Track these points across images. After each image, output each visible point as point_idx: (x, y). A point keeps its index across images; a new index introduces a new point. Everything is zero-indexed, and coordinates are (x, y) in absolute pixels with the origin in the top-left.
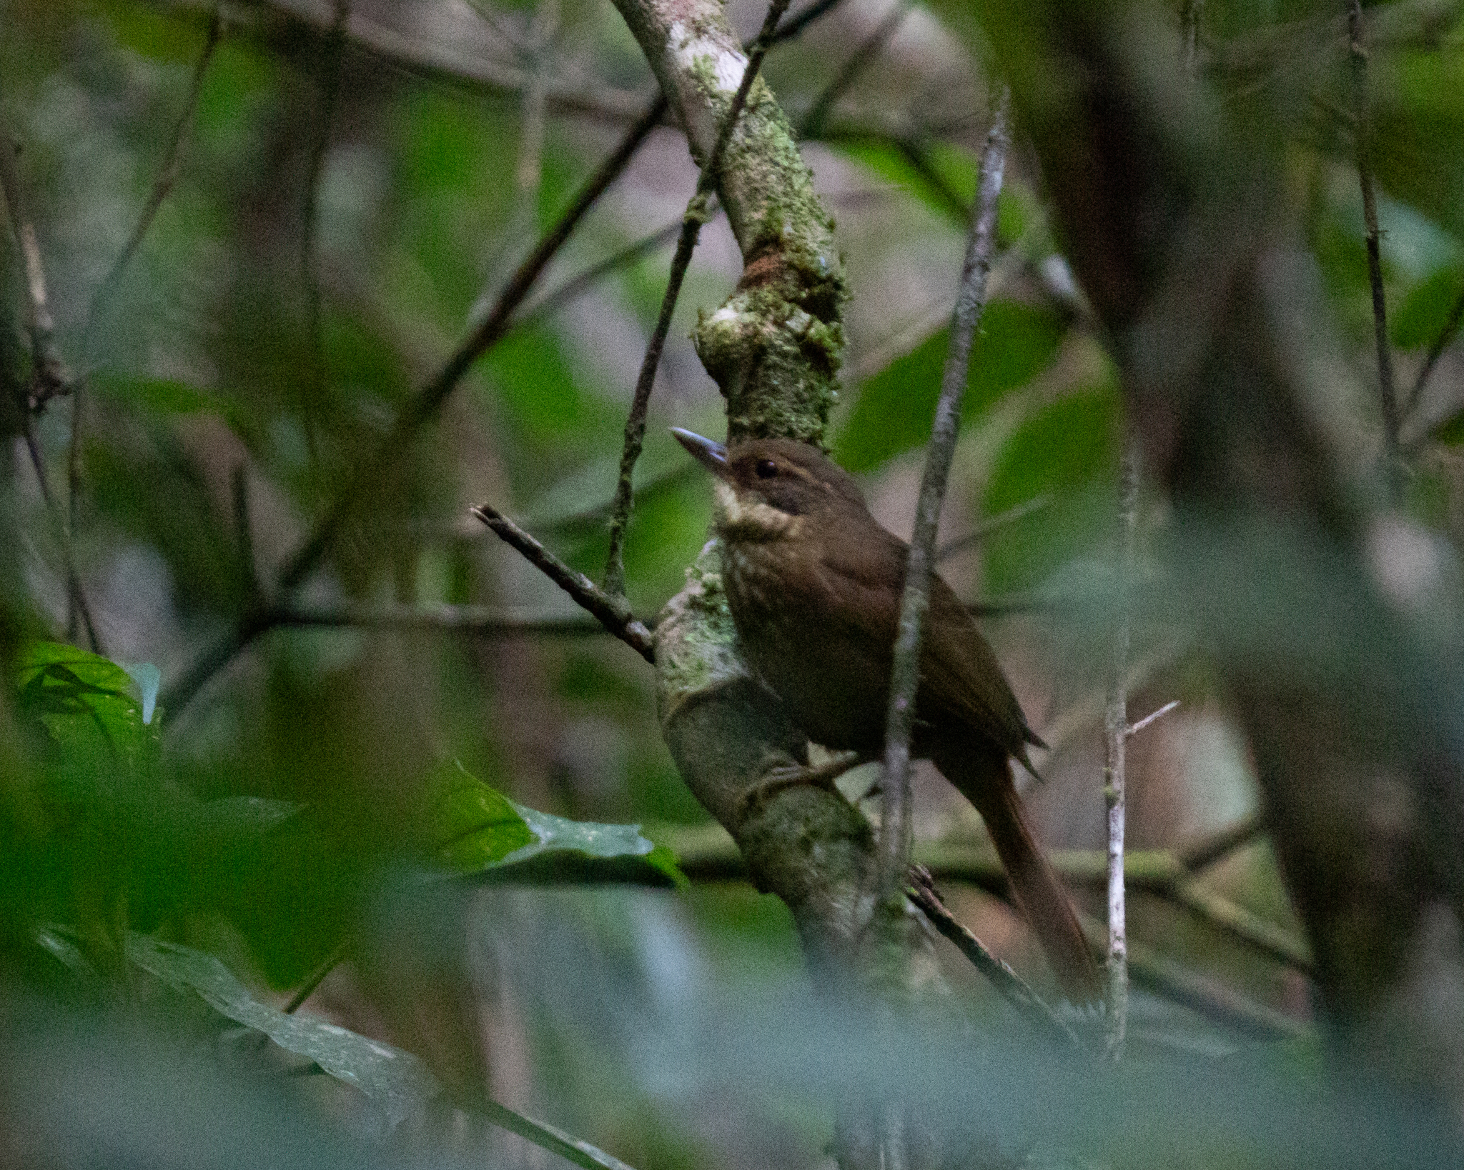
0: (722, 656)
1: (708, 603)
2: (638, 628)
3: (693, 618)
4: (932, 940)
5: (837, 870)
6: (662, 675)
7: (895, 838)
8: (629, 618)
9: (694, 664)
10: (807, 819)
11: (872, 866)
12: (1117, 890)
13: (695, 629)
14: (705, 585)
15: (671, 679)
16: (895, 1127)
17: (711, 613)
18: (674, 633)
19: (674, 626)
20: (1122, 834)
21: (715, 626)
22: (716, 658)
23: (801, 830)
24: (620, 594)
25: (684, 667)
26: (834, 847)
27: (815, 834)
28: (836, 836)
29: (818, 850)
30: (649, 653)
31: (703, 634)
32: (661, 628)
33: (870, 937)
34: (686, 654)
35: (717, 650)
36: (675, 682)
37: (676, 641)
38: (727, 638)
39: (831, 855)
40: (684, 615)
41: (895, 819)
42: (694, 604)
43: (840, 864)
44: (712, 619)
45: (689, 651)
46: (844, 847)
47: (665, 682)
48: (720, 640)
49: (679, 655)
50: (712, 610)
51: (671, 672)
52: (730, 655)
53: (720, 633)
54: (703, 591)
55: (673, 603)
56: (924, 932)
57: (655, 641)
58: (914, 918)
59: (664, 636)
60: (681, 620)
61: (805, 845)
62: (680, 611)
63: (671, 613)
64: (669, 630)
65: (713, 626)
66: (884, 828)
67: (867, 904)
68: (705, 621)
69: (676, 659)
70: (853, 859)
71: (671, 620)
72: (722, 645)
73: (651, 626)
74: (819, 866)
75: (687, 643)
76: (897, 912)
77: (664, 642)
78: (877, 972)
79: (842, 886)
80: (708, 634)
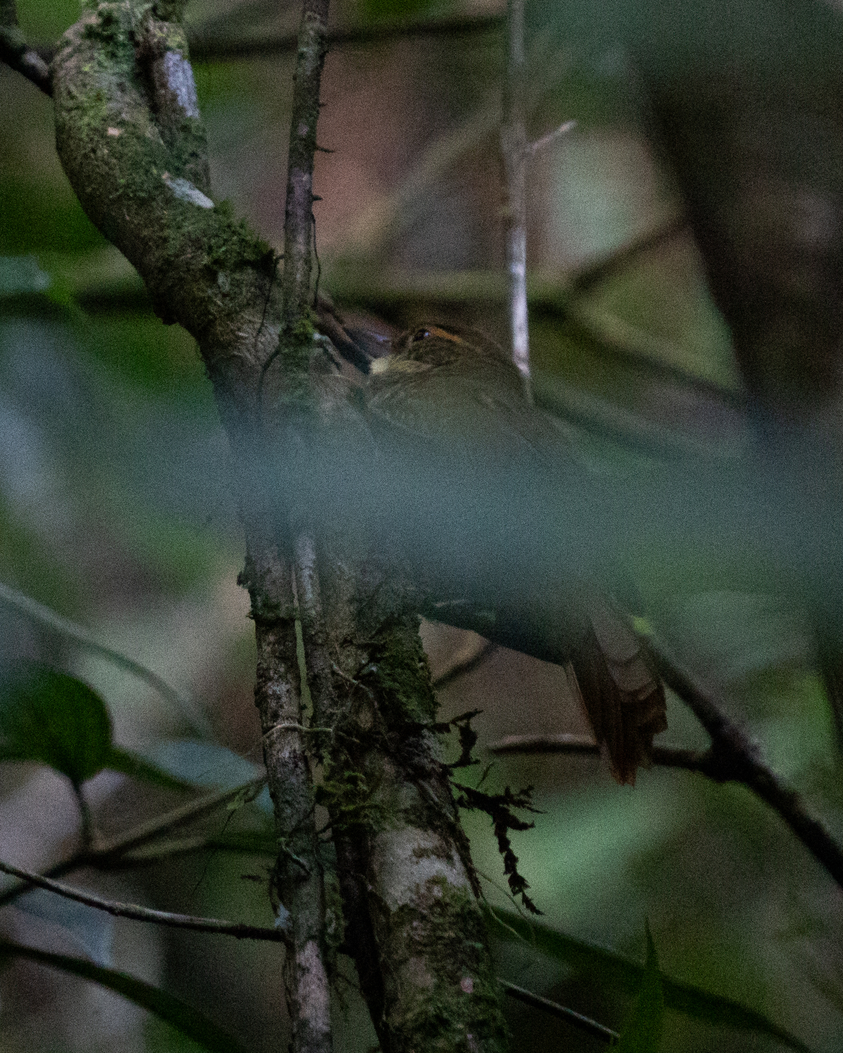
0: (121, 87)
1: (105, 33)
2: (32, 59)
3: (90, 48)
4: (338, 365)
5: (242, 299)
6: (61, 105)
7: (300, 264)
8: (24, 49)
9: (92, 94)
10: (210, 248)
11: (277, 294)
12: (520, 312)
13: (92, 58)
14: (100, 14)
15: (69, 110)
16: (307, 557)
17: (108, 43)
18: (71, 64)
19: (70, 56)
20: (524, 255)
21: (113, 56)
22: (114, 88)
23: (206, 260)
24: (14, 26)
25: (82, 98)
26: (237, 276)
27: (219, 263)
28: (242, 264)
29: (222, 279)
30: (46, 85)
31: (100, 64)
32: (58, 58)
33: (277, 364)
34: (85, 85)
35: (115, 79)
36: (73, 113)
37: (73, 72)
38: (125, 67)
39: (236, 284)
40: (80, 45)
41: (300, 247)
42: (90, 34)
43: (246, 293)
44: (110, 49)
45: (87, 82)
46: (249, 275)
47: (64, 114)
48: (117, 70)
49: (75, 85)
50: (109, 39)
51: (70, 104)
52: (128, 84)
53: (117, 63)
54: (100, 20)
55: (69, 34)
56: (331, 359)
57: (52, 73)
58: (320, 344)
59: (60, 65)
60: (78, 50)
61: (210, 274)
62: (78, 41)
63: (68, 43)
64: (67, 60)
65: (110, 54)
66: (288, 256)
67: (274, 331)
68: (103, 51)
69: (73, 88)
70: (260, 288)
71: (68, 50)
72: (121, 75)
73: (47, 57)
74: (225, 296)
75: (86, 73)
76: (306, 340)
77: (62, 73)
78: (286, 399)
79: (247, 315)
80: (106, 64)
